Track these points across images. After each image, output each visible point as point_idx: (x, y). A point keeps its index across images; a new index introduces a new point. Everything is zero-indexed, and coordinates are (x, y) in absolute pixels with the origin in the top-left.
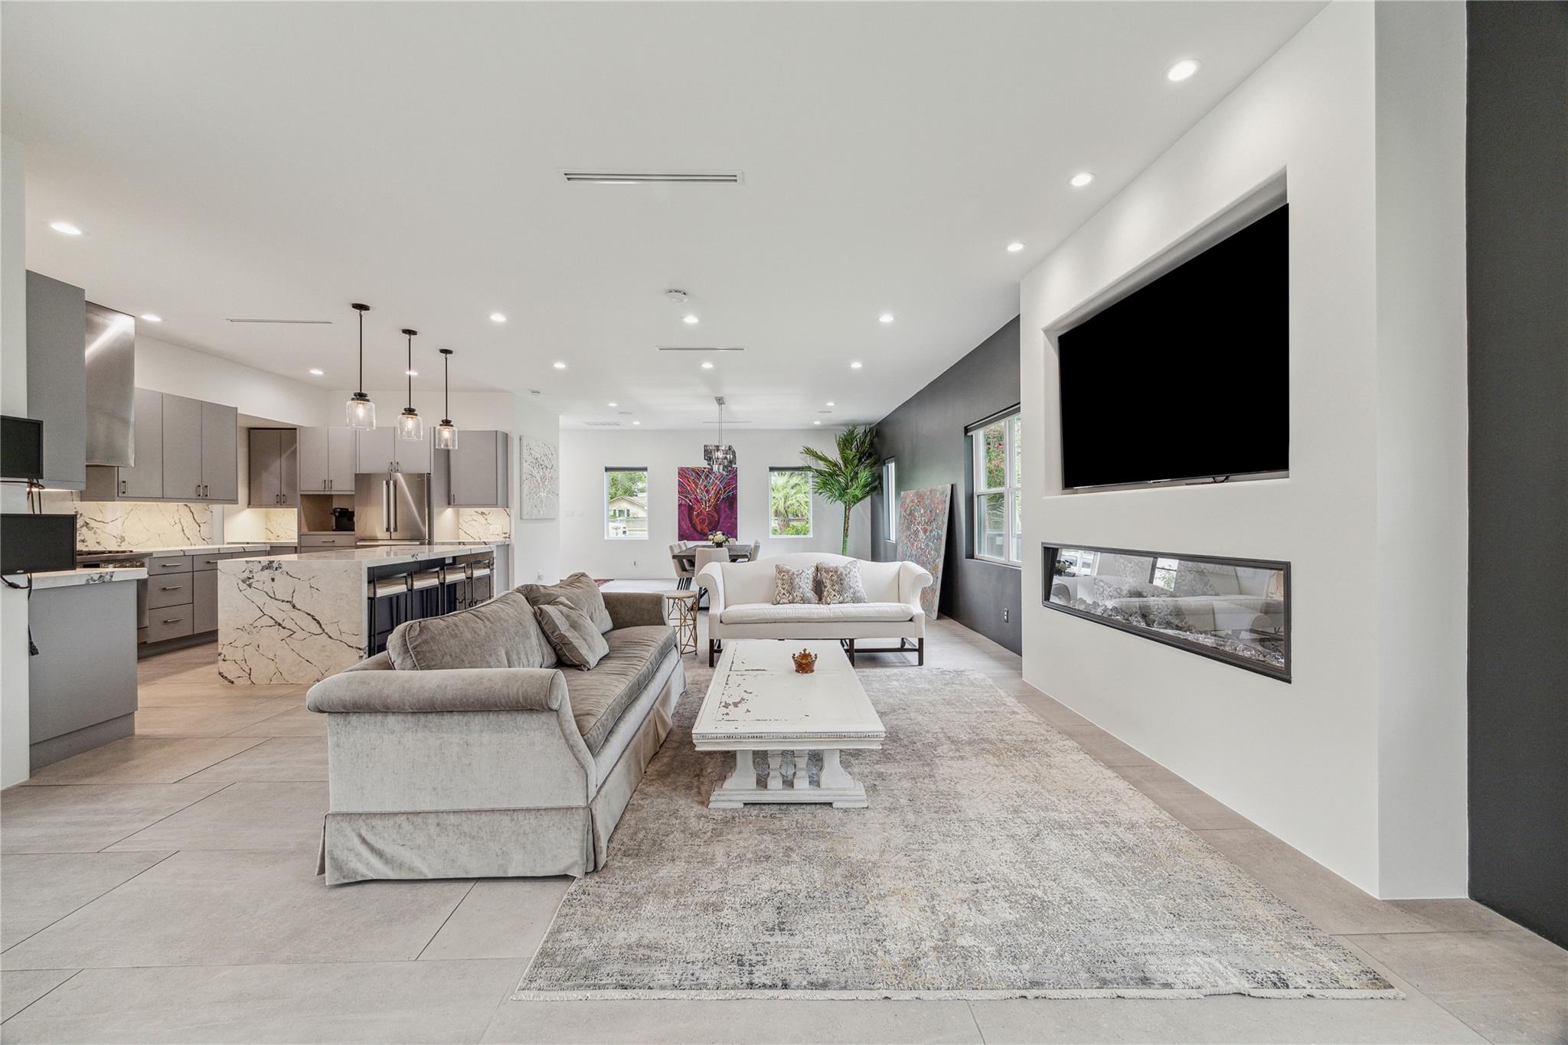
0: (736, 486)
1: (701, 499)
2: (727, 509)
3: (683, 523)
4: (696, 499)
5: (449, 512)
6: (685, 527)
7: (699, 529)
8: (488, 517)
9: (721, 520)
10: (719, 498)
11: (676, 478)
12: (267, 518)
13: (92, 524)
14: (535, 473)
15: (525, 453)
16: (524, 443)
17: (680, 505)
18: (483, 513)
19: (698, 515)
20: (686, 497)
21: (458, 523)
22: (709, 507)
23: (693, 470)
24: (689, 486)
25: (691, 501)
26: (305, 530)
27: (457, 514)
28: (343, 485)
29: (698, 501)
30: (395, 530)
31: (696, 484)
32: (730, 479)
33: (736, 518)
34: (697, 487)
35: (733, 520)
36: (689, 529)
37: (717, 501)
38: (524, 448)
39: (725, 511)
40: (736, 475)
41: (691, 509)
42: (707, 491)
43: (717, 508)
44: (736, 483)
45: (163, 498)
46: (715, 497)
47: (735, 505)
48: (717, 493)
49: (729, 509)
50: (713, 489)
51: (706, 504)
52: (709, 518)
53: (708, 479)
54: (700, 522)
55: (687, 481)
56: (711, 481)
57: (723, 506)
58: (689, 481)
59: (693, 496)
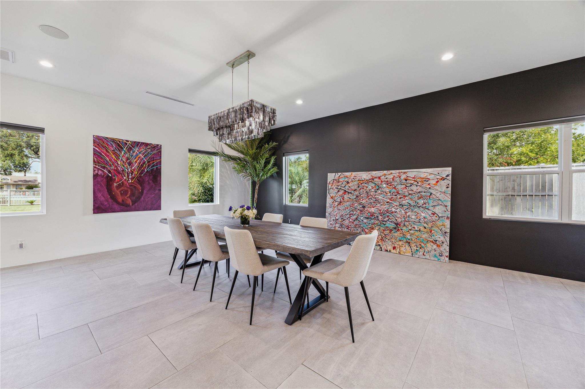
0: (161, 161)
1: (123, 170)
2: (151, 182)
3: (99, 195)
4: (117, 171)
6: (102, 199)
7: (120, 200)
9: (145, 192)
10: (143, 170)
11: (90, 147)
17: (95, 176)
19: (119, 187)
20: (104, 168)
22: (132, 179)
23: (113, 140)
24: (108, 156)
25: (109, 172)
29: (119, 173)
31: (117, 156)
32: (154, 154)
33: (160, 190)
34: (118, 159)
35: (157, 192)
36: (107, 201)
37: (141, 173)
39: (149, 183)
40: (161, 152)
41: (109, 180)
42: (130, 164)
43: (140, 180)
44: (161, 158)
46: (139, 170)
47: (159, 179)
48: (141, 166)
49: (153, 182)
50: (136, 162)
51: (128, 176)
52: (131, 190)
53: (131, 152)
54: (121, 194)
55: (105, 151)
56: (134, 154)
57: (147, 179)
58: (108, 152)
59: (113, 167)
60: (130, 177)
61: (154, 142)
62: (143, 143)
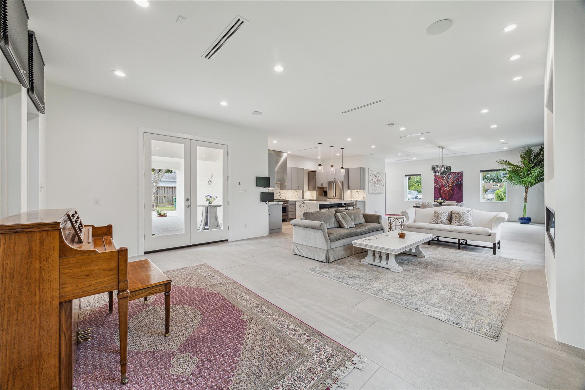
0: (462, 179)
1: (445, 185)
2: (457, 189)
3: (436, 195)
4: (442, 186)
5: (349, 191)
7: (444, 197)
8: (359, 193)
9: (454, 194)
10: (454, 184)
11: (433, 178)
12: (312, 193)
13: (282, 194)
14: (374, 179)
15: (370, 173)
16: (370, 170)
17: (435, 188)
18: (358, 192)
19: (443, 192)
20: (438, 185)
21: (351, 194)
22: (448, 189)
24: (439, 180)
25: (440, 186)
26: (318, 196)
27: (351, 192)
28: (325, 185)
29: (443, 186)
30: (335, 196)
32: (459, 177)
33: (462, 193)
34: (443, 181)
35: (460, 194)
36: (439, 197)
37: (453, 186)
38: (370, 172)
39: (456, 190)
40: (462, 175)
41: (440, 189)
42: (448, 182)
43: (452, 189)
44: (462, 178)
45: (291, 189)
46: (452, 184)
47: (461, 188)
48: (452, 183)
49: (458, 189)
50: (450, 181)
51: (447, 187)
52: (448, 193)
53: (448, 177)
54: (444, 195)
55: (438, 179)
56: (450, 178)
57: (455, 188)
58: (439, 179)
59: (441, 184)
60: (448, 188)
61: (459, 171)
62: (453, 172)
